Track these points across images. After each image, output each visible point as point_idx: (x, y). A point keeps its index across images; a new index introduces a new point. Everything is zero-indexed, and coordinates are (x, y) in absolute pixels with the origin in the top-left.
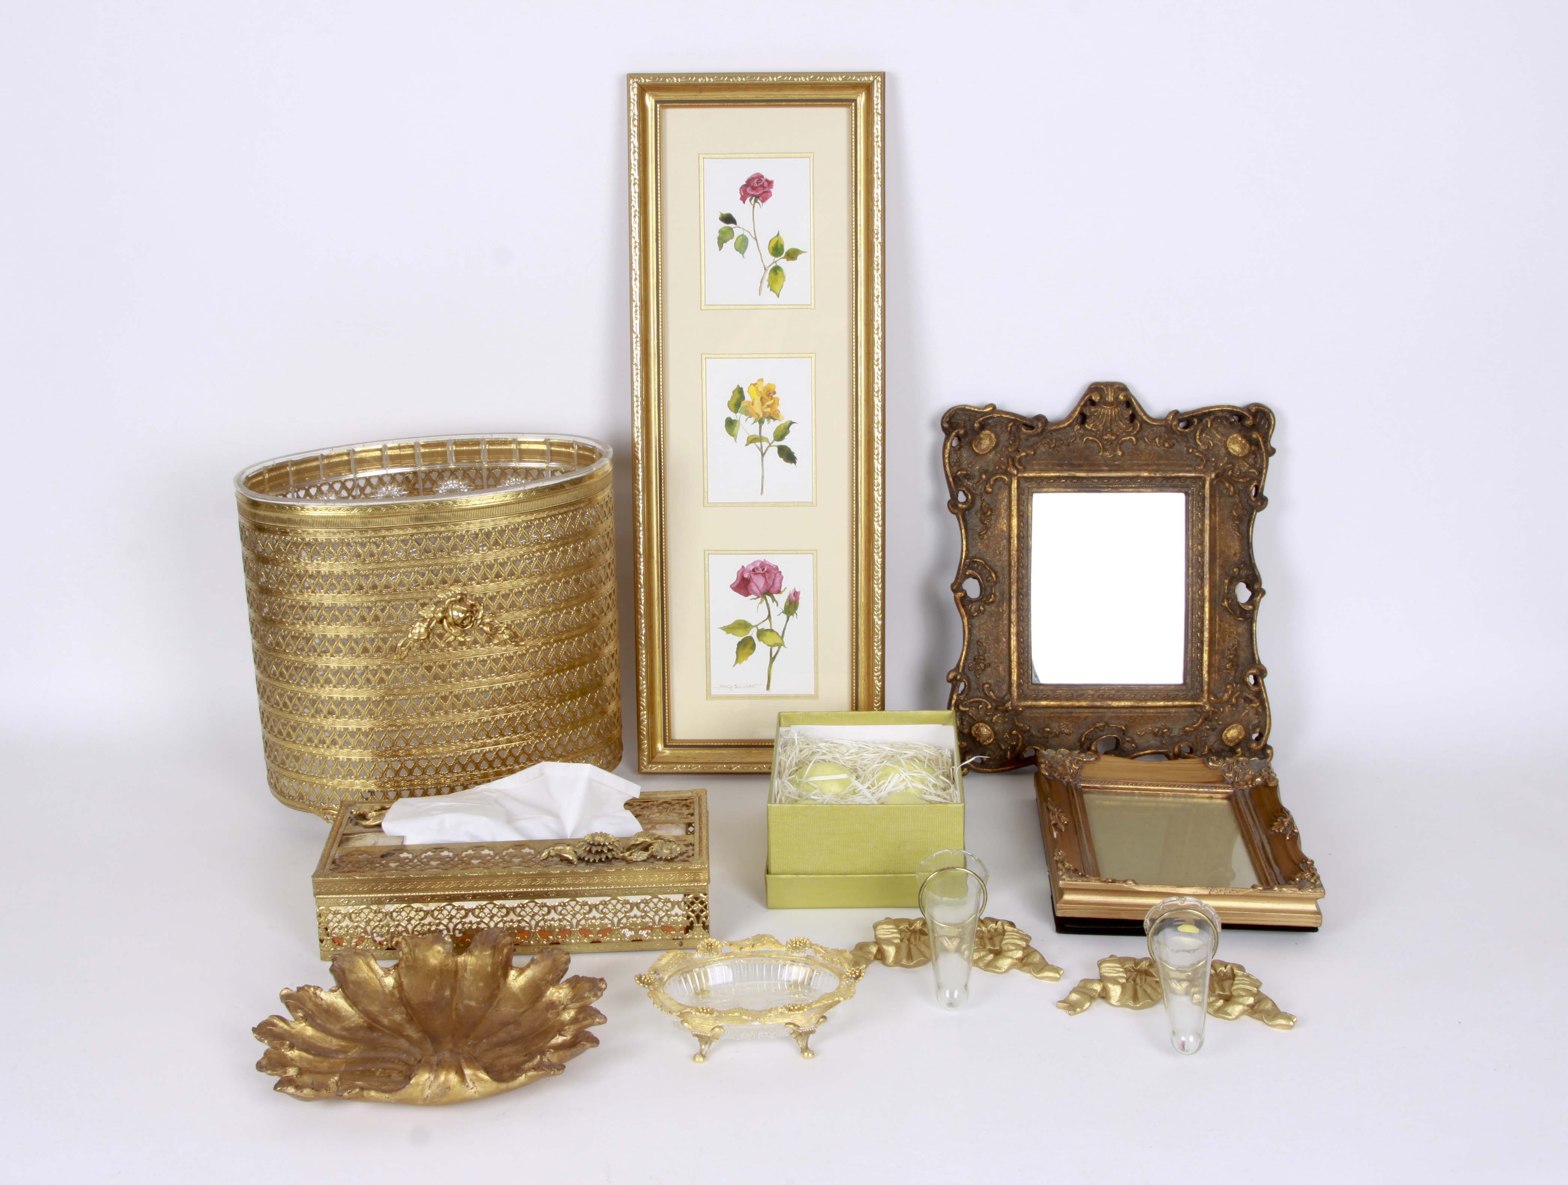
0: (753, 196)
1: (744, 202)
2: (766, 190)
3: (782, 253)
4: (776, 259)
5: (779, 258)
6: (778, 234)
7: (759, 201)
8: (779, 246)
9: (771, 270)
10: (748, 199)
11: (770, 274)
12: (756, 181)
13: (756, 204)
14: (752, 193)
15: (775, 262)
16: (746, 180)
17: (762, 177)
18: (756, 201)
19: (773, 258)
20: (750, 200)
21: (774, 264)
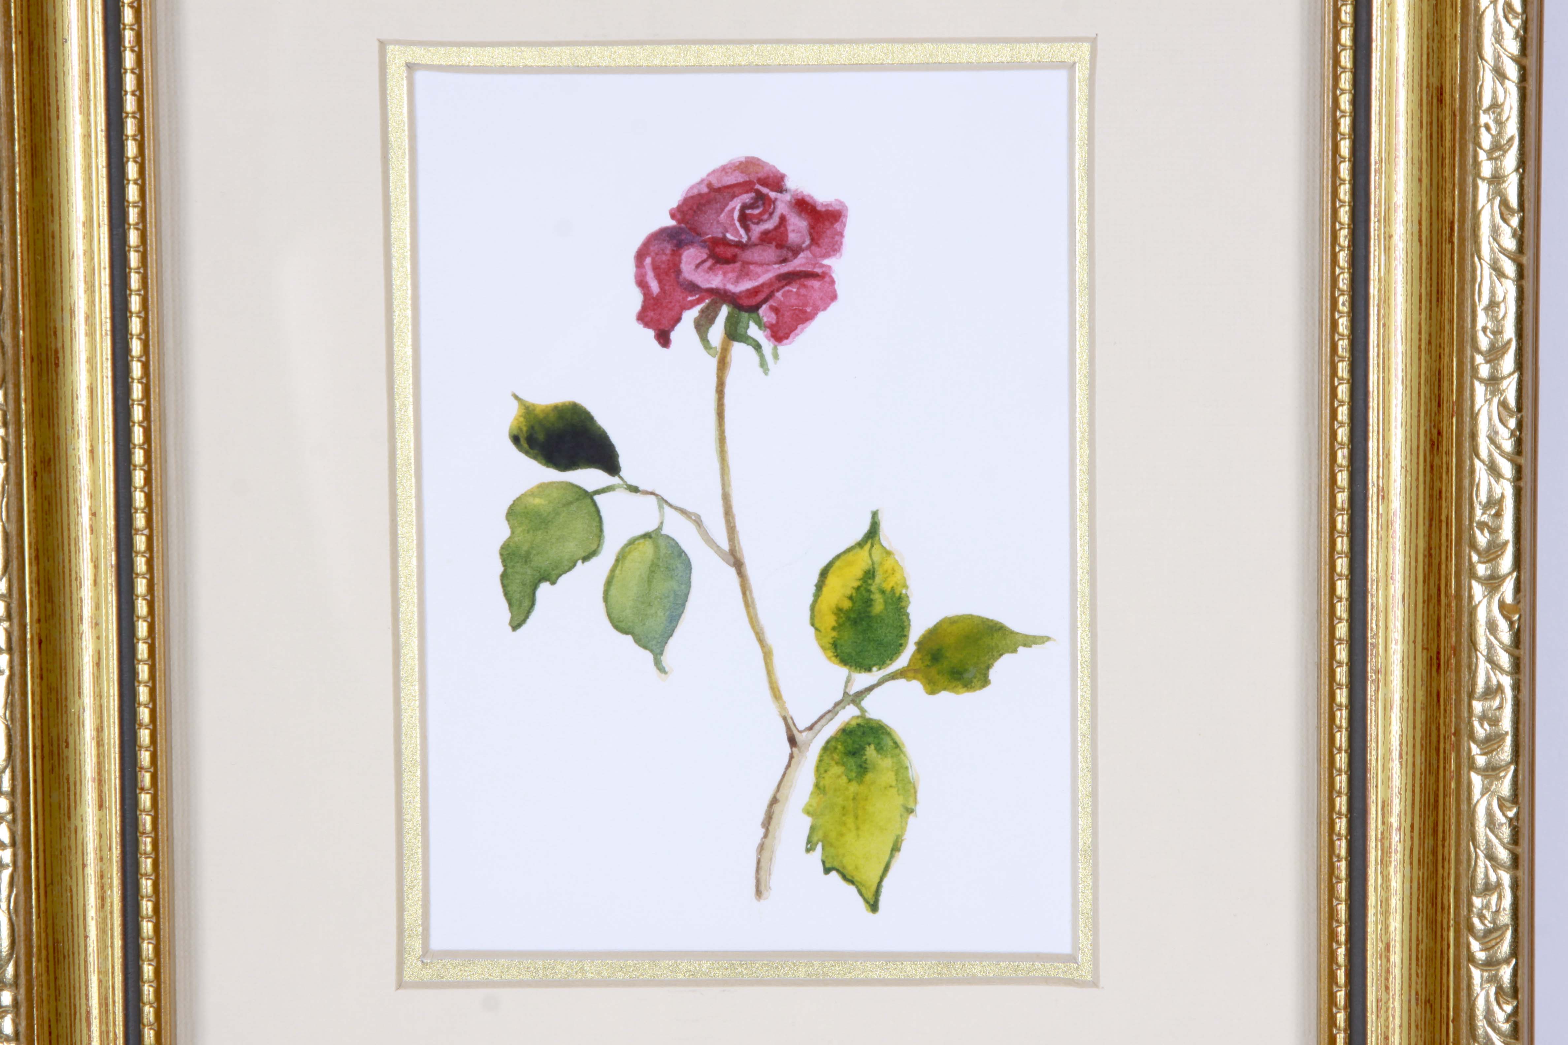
0: (720, 296)
1: (664, 339)
2: (798, 263)
3: (896, 649)
4: (862, 680)
5: (876, 675)
6: (873, 533)
7: (754, 331)
8: (878, 607)
9: (825, 749)
10: (690, 316)
11: (821, 769)
12: (736, 205)
13: (739, 350)
14: (716, 281)
15: (857, 698)
16: (674, 202)
17: (776, 182)
18: (734, 333)
19: (843, 671)
20: (702, 326)
21: (848, 714)
